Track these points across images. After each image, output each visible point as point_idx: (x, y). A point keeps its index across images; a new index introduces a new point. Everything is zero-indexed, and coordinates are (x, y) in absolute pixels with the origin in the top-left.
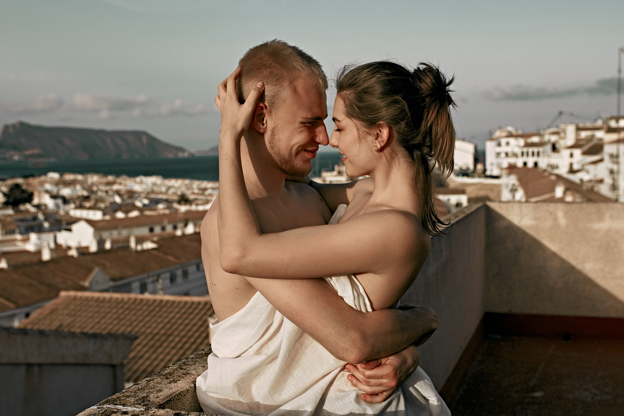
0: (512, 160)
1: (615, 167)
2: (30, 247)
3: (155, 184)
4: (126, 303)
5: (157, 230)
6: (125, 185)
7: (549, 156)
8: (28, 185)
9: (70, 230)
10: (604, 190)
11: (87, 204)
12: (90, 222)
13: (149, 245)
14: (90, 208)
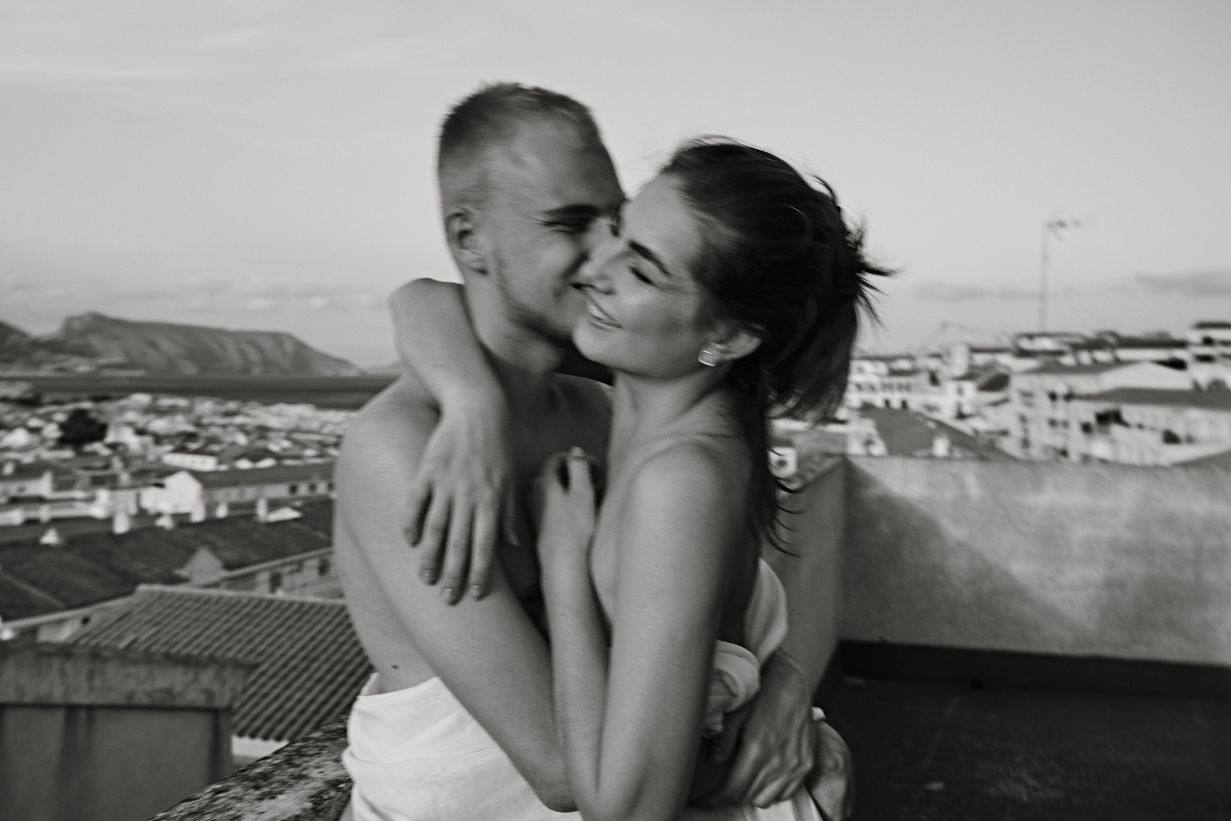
0: (867, 396)
1: (1027, 412)
2: (97, 511)
3: (302, 418)
4: (245, 606)
5: (303, 490)
6: (255, 417)
7: (924, 391)
8: (100, 412)
9: (161, 486)
10: (1010, 446)
11: (193, 446)
12: (197, 475)
13: (288, 514)
14: (197, 452)
